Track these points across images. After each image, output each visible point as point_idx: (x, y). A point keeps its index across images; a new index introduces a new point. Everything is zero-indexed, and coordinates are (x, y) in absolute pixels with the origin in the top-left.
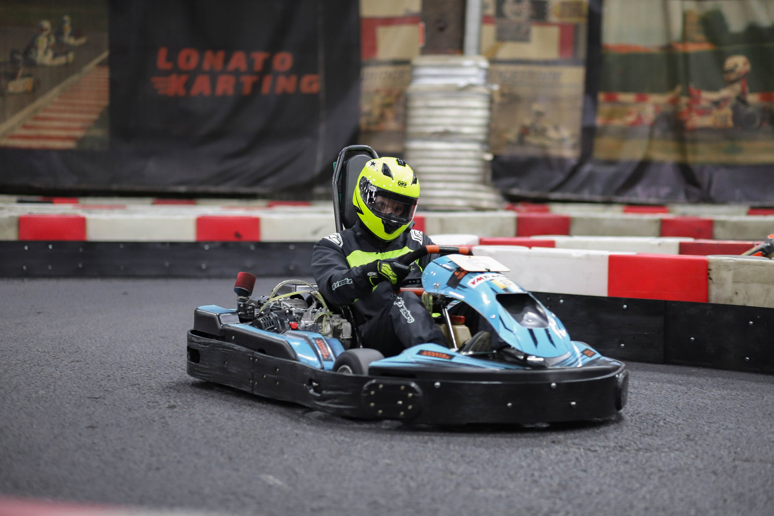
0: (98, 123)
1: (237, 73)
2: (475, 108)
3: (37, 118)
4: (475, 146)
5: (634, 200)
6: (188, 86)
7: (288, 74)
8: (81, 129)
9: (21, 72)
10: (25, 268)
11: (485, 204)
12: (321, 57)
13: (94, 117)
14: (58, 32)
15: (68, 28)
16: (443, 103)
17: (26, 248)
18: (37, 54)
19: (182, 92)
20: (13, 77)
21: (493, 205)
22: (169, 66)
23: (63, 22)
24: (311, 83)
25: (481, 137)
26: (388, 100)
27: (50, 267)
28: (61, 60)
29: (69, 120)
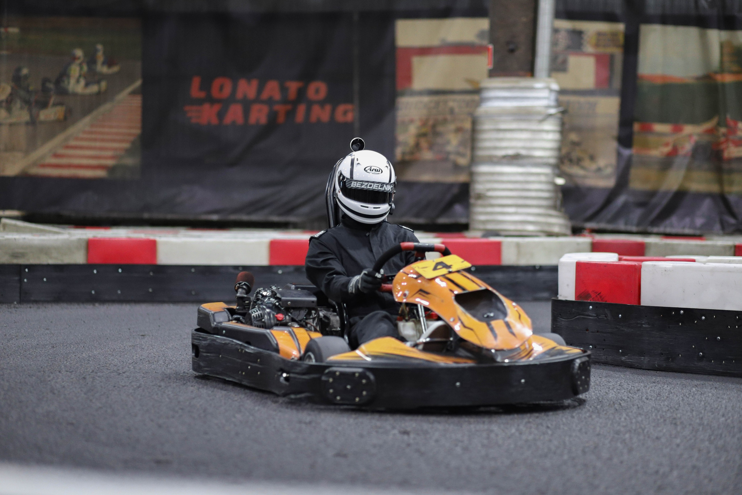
0: (129, 152)
1: (270, 102)
2: (547, 132)
3: (68, 147)
4: (547, 170)
5: (668, 230)
6: (221, 115)
7: (322, 103)
8: (112, 157)
9: (52, 101)
10: (93, 292)
11: (556, 229)
12: (356, 86)
13: (126, 145)
14: (91, 61)
15: (100, 57)
16: (514, 126)
17: (95, 272)
18: (69, 83)
19: (215, 121)
20: (44, 105)
21: (564, 230)
22: (202, 95)
23: (96, 51)
24: (345, 113)
25: (553, 161)
26: (424, 130)
27: (119, 292)
28: (94, 89)
29: (101, 149)
